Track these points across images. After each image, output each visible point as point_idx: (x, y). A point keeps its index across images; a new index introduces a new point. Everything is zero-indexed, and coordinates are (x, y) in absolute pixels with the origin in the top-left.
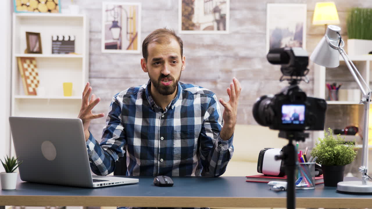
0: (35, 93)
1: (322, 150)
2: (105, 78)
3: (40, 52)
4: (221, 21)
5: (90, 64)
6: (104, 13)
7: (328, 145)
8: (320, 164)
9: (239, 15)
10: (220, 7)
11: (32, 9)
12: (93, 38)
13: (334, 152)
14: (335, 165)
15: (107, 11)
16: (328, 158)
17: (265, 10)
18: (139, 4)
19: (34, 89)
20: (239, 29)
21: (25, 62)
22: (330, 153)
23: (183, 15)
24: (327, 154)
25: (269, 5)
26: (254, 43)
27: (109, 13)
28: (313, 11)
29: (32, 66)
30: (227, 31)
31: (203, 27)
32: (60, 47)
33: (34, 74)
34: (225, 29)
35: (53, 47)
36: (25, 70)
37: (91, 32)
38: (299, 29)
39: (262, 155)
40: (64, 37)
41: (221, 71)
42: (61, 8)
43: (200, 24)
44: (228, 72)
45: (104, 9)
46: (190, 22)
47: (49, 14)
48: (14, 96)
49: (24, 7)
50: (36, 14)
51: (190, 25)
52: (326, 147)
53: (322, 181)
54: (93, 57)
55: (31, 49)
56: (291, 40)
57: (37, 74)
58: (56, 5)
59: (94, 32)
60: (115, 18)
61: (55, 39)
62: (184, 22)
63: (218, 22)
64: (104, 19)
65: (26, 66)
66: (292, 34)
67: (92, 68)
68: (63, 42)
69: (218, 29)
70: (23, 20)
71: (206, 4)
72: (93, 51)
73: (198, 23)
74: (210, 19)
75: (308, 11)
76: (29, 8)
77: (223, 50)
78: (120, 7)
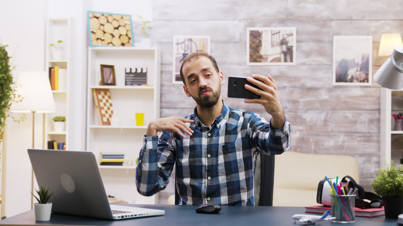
0: (108, 123)
1: (383, 181)
2: (176, 108)
3: (114, 84)
4: (288, 53)
5: (161, 95)
6: (175, 46)
7: (389, 176)
8: (381, 195)
9: (305, 47)
10: (287, 39)
11: (107, 43)
12: (164, 70)
13: (395, 183)
14: (396, 196)
15: (177, 44)
16: (389, 190)
17: (331, 42)
18: (209, 37)
19: (108, 119)
20: (305, 60)
21: (100, 93)
22: (391, 184)
23: (251, 47)
24: (387, 185)
25: (335, 37)
26: (320, 74)
27: (180, 45)
28: (379, 42)
29: (106, 97)
30: (294, 63)
31: (270, 59)
32: (133, 79)
33: (108, 105)
34: (292, 61)
35: (126, 79)
36: (100, 101)
37: (162, 64)
38: (365, 60)
39: (321, 186)
40: (136, 69)
41: (289, 101)
42: (134, 42)
43: (267, 56)
44: (295, 102)
45: (175, 42)
46: (257, 54)
47: (122, 48)
48: (89, 126)
49: (99, 41)
50: (110, 47)
51: (257, 56)
52: (387, 178)
53: (383, 213)
54: (165, 88)
55: (106, 81)
56: (357, 71)
57: (111, 105)
58: (130, 39)
59: (165, 64)
60: (185, 51)
61: (128, 71)
62: (252, 54)
63: (285, 54)
64: (175, 52)
65: (100, 97)
66: (358, 65)
67: (163, 98)
68: (136, 74)
69: (285, 61)
70: (98, 53)
71: (273, 36)
72: (164, 83)
73: (265, 55)
74: (277, 51)
75: (374, 42)
76: (103, 42)
77: (291, 81)
78: (190, 40)
